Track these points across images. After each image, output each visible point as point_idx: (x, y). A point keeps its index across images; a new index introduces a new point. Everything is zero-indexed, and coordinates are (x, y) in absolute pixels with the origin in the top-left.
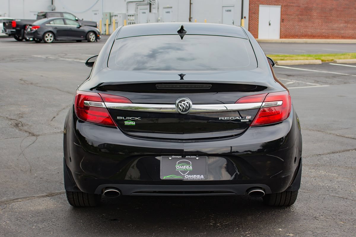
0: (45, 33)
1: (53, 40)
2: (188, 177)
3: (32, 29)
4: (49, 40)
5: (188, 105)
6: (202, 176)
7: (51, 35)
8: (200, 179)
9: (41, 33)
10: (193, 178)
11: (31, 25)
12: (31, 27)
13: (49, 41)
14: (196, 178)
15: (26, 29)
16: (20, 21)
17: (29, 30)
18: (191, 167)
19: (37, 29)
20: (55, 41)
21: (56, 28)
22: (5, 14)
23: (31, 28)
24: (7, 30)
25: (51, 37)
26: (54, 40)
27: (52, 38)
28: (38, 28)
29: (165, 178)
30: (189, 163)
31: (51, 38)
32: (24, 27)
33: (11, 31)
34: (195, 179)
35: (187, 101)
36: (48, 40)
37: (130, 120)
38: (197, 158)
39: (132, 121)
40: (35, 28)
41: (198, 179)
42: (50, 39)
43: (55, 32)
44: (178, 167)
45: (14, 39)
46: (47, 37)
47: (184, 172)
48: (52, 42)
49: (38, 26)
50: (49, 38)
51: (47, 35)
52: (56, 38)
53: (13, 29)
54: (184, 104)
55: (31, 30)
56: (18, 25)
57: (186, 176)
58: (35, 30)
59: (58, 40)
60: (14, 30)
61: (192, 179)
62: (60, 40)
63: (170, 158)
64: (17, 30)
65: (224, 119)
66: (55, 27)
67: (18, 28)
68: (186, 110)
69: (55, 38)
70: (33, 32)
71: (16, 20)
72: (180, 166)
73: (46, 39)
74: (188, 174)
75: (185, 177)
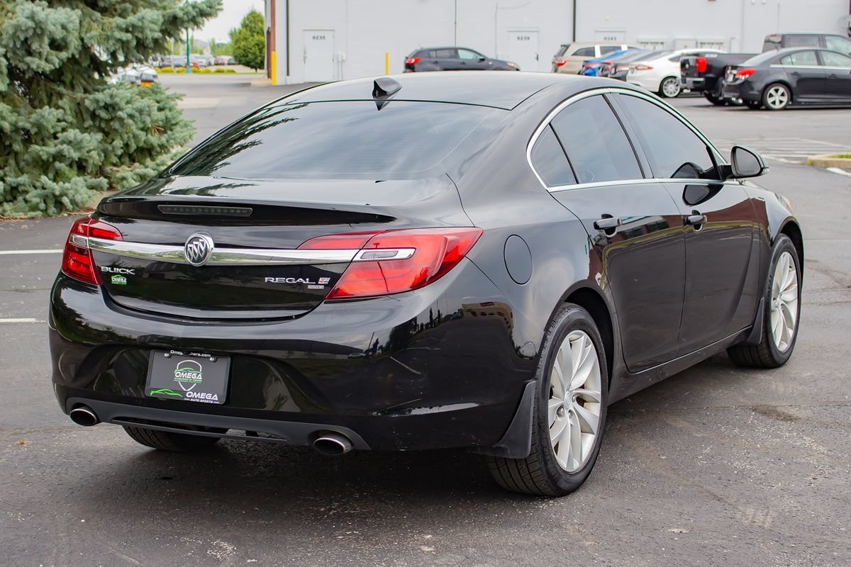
0: (768, 86)
1: (787, 104)
2: (192, 396)
3: (737, 77)
4: (777, 102)
5: (203, 249)
6: (216, 396)
7: (782, 90)
8: (212, 402)
9: (759, 86)
10: (200, 399)
11: (734, 68)
12: (735, 72)
13: (778, 106)
14: (205, 399)
15: (726, 76)
16: (716, 56)
17: (730, 79)
18: (200, 375)
19: (747, 76)
20: (793, 105)
21: (795, 74)
22: (733, 38)
23: (735, 75)
24: (688, 79)
25: (783, 95)
26: (790, 103)
27: (785, 99)
28: (750, 73)
29: (154, 394)
30: (197, 368)
31: (782, 99)
32: (722, 72)
33: (695, 82)
34: (203, 401)
35: (202, 241)
36: (774, 103)
37: (119, 274)
38: (211, 359)
39: (123, 275)
40: (744, 74)
41: (207, 401)
42: (781, 102)
43: (793, 83)
44: (178, 374)
45: (705, 101)
46: (771, 95)
47: (187, 385)
48: (784, 109)
49: (750, 69)
50: (778, 97)
51: (772, 91)
52: (794, 97)
53: (699, 77)
54: (196, 245)
55: (735, 80)
56: (709, 68)
57: (189, 394)
58: (743, 78)
59: (800, 103)
60: (702, 79)
61: (198, 401)
62: (806, 103)
63: (166, 355)
64: (707, 79)
65: (275, 280)
66: (793, 71)
67: (711, 75)
68: (200, 259)
69: (791, 99)
70: (738, 82)
71: (707, 56)
72: (181, 372)
73: (770, 101)
74: (193, 391)
75: (187, 395)
